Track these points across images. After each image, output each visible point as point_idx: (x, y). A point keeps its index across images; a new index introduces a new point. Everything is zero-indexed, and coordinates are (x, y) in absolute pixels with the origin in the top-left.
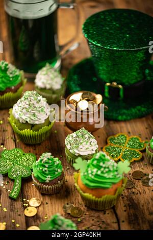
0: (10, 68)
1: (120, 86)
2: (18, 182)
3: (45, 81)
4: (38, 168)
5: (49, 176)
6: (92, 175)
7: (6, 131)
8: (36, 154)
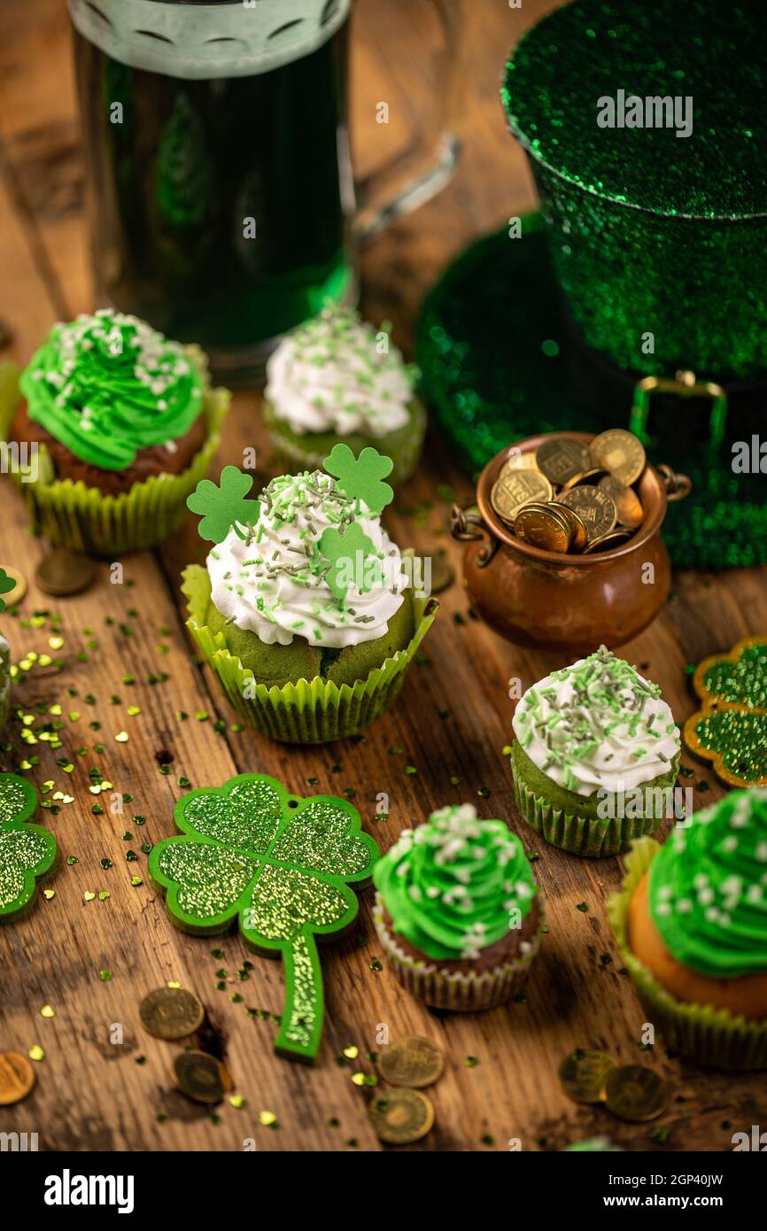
0: (147, 350)
1: (714, 389)
2: (304, 964)
3: (328, 397)
4: (415, 891)
5: (480, 927)
6: (722, 911)
7: (165, 677)
8: (351, 797)
